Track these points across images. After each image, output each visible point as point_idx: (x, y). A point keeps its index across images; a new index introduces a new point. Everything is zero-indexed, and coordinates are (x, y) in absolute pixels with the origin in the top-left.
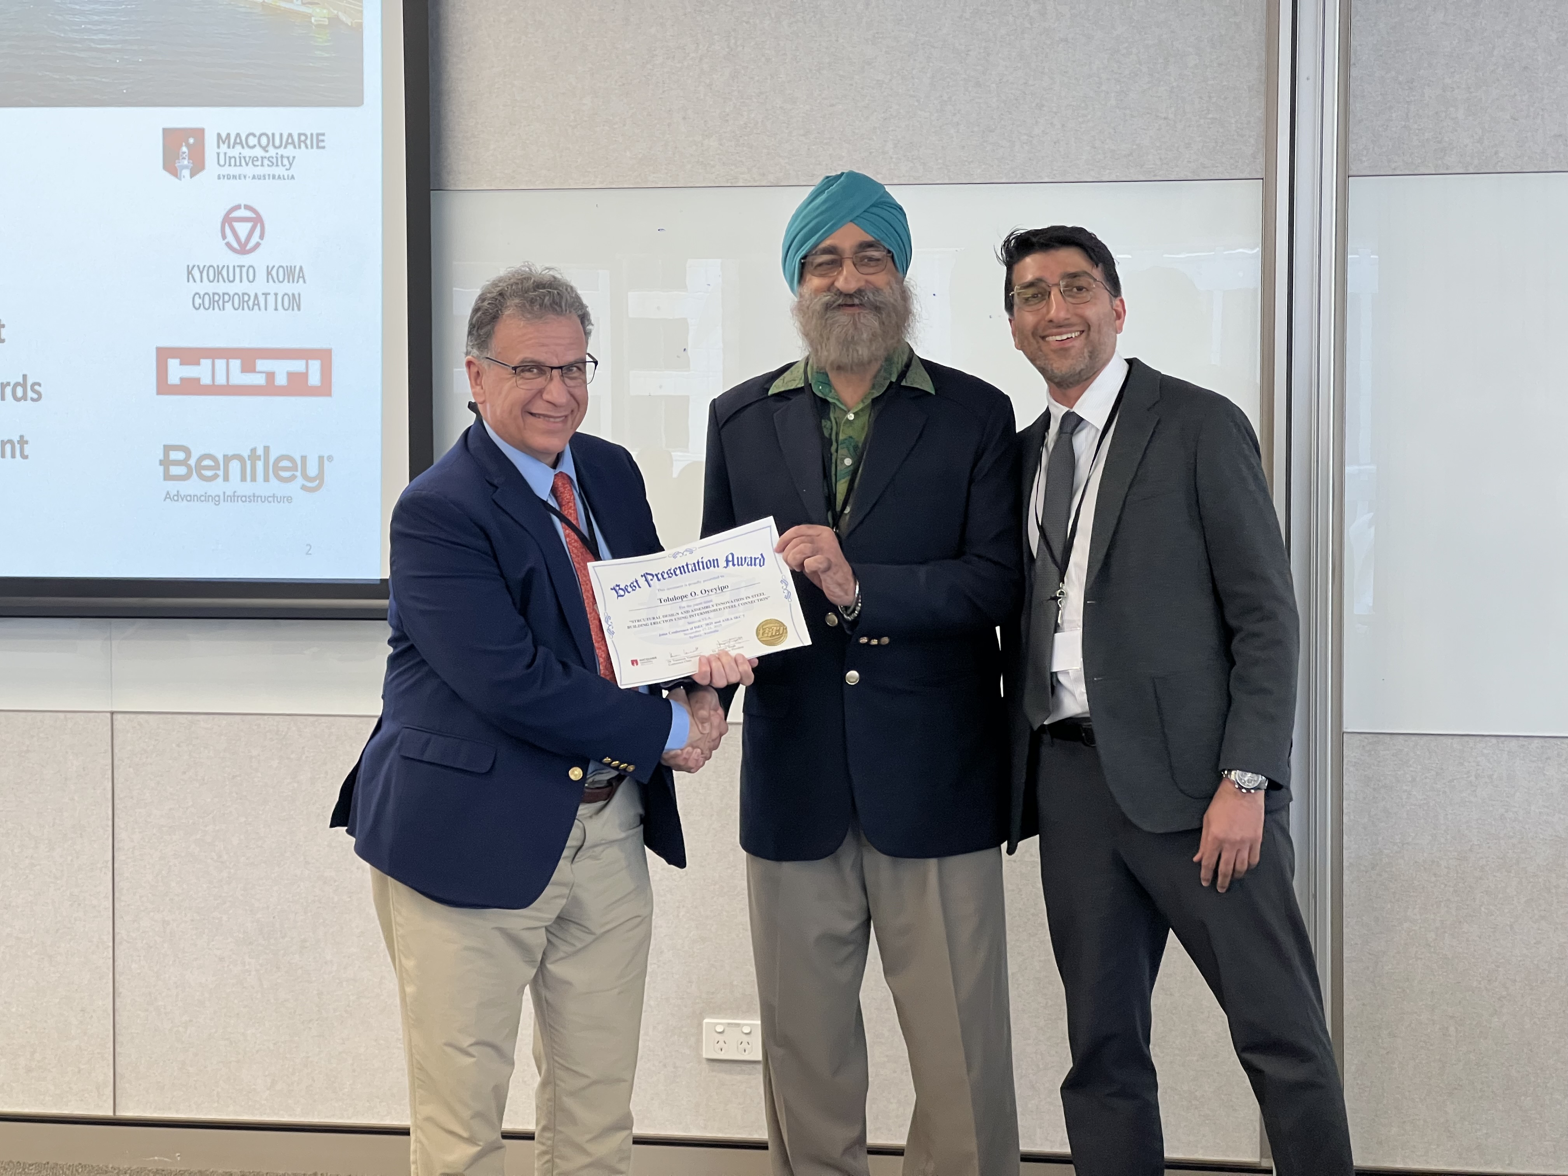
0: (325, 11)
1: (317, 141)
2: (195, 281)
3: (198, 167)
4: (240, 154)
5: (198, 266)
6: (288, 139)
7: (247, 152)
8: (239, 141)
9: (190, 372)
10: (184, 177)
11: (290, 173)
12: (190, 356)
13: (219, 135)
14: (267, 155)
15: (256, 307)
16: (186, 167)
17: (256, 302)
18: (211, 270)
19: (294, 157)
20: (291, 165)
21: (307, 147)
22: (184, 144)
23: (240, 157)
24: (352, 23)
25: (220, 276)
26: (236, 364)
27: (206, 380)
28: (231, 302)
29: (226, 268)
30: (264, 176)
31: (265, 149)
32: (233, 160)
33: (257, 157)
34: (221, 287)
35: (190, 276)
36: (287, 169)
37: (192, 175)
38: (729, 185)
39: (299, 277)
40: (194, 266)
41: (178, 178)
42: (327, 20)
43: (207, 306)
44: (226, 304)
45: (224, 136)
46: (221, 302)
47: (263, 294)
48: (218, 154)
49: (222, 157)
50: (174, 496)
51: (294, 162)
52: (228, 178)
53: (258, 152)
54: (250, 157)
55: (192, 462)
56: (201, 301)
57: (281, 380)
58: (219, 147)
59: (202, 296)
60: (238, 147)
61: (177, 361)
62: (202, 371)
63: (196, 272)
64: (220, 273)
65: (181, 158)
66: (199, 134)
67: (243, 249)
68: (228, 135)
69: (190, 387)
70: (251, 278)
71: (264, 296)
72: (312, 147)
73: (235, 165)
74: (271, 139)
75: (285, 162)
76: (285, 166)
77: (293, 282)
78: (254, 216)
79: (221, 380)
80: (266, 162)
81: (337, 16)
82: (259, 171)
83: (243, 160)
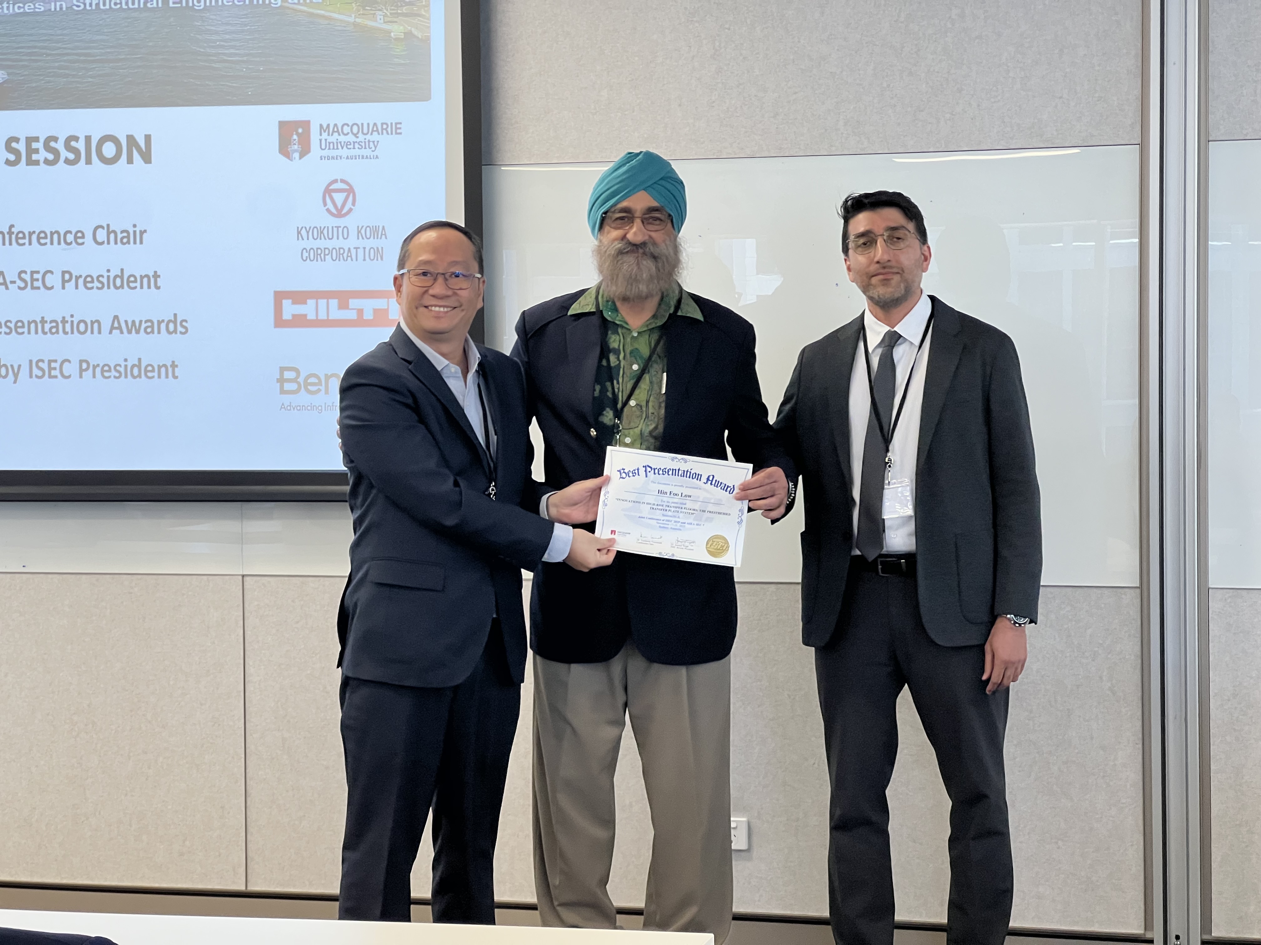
0: (401, 28)
1: (396, 129)
2: (303, 239)
3: (305, 151)
4: (337, 140)
5: (305, 228)
6: (373, 128)
7: (342, 138)
8: (336, 130)
9: (299, 309)
10: (295, 158)
11: (375, 153)
12: (299, 297)
13: (321, 126)
14: (358, 140)
15: (349, 258)
16: (296, 151)
17: (349, 255)
18: (315, 229)
19: (378, 141)
20: (376, 147)
21: (388, 133)
22: (295, 133)
23: (337, 143)
24: (422, 36)
25: (322, 235)
26: (334, 303)
27: (311, 316)
28: (330, 255)
29: (326, 229)
30: (356, 156)
31: (355, 135)
32: (331, 145)
33: (350, 142)
34: (322, 243)
35: (300, 235)
36: (373, 151)
37: (300, 158)
38: (715, 157)
39: (382, 234)
40: (302, 227)
41: (290, 160)
42: (402, 34)
43: (312, 258)
44: (326, 256)
45: (325, 127)
46: (322, 255)
47: (354, 248)
48: (321, 140)
49: (323, 142)
50: (288, 406)
51: (378, 146)
52: (328, 159)
54: (345, 142)
55: (301, 380)
56: (307, 255)
57: (368, 315)
58: (321, 135)
59: (308, 250)
60: (336, 134)
61: (290, 301)
62: (308, 309)
63: (304, 232)
64: (322, 232)
65: (292, 144)
66: (306, 125)
67: (339, 214)
68: (328, 126)
69: (299, 321)
70: (345, 237)
71: (355, 250)
72: (392, 134)
73: (334, 149)
74: (360, 127)
75: (371, 145)
76: (371, 148)
77: (377, 238)
78: (347, 187)
79: (322, 316)
80: (357, 146)
81: (411, 31)
82: (352, 152)
83: (339, 145)
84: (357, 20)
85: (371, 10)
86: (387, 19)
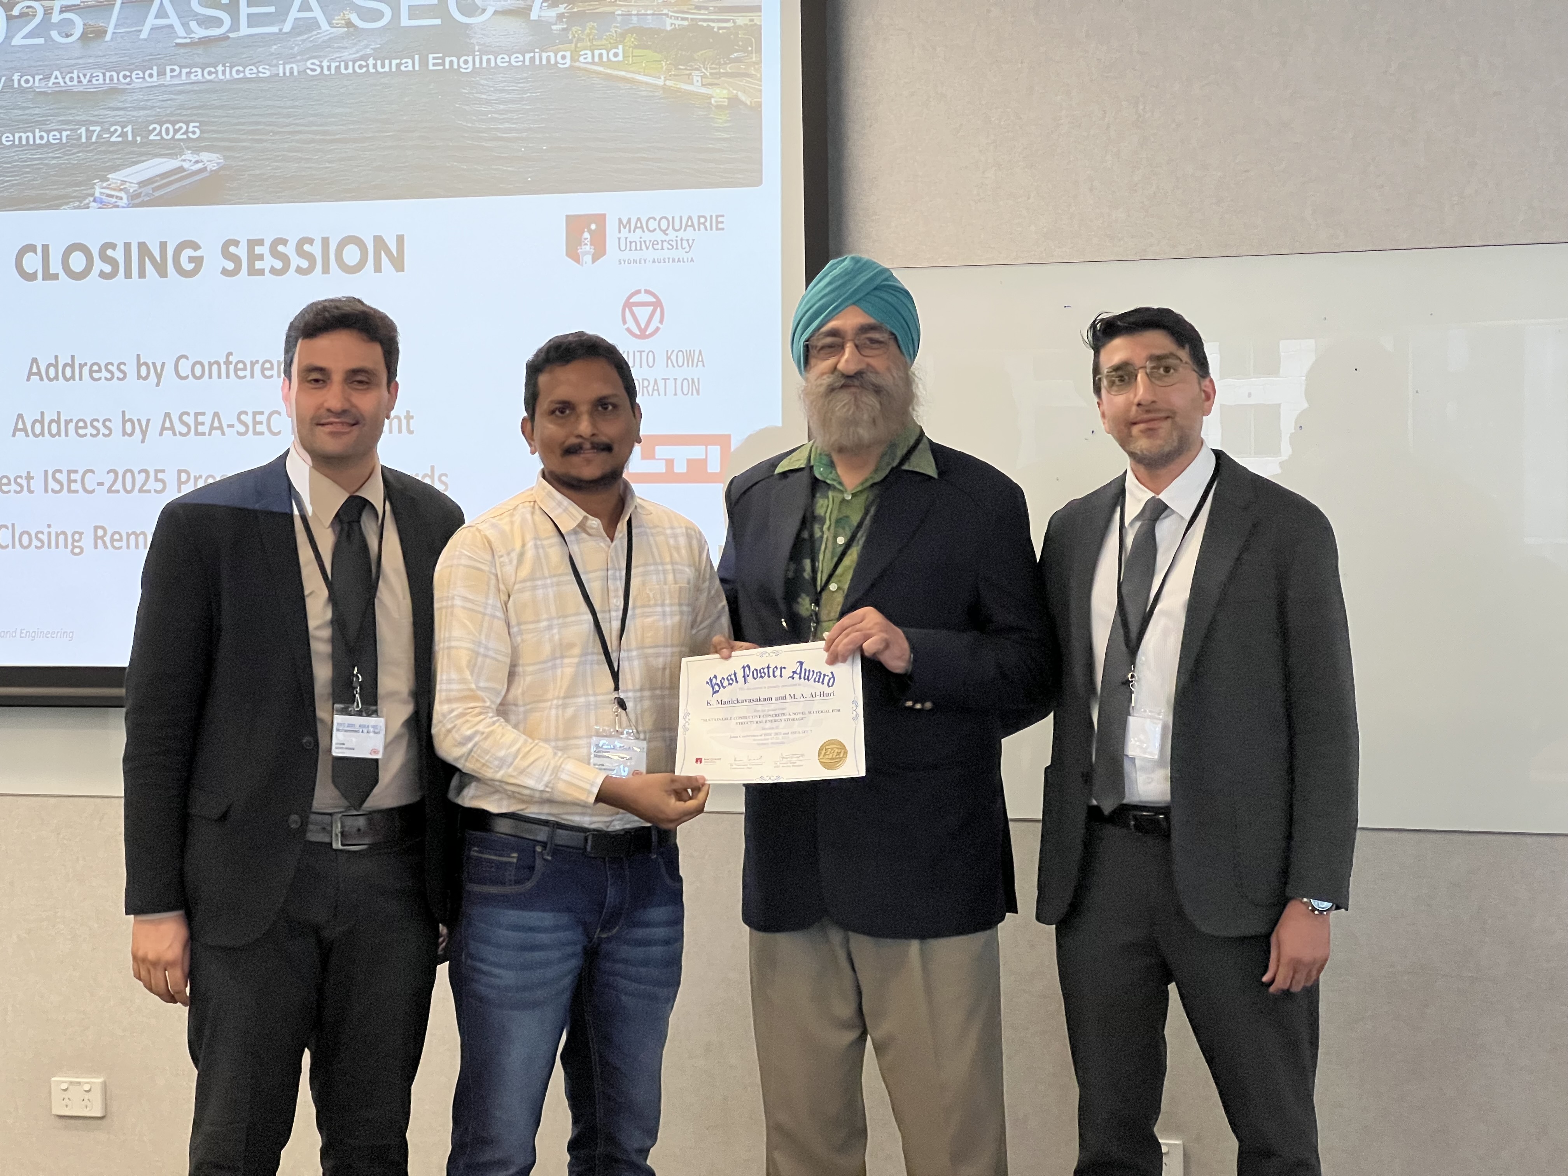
0: (725, 92)
1: (717, 223)
3: (599, 251)
4: (641, 238)
6: (687, 222)
7: (648, 236)
8: (640, 225)
10: (586, 263)
11: (690, 256)
13: (620, 221)
14: (667, 238)
15: (656, 393)
16: (587, 253)
17: (656, 388)
19: (694, 240)
20: (690, 247)
21: (706, 229)
22: (586, 230)
23: (641, 242)
24: (751, 102)
30: (664, 259)
31: (664, 232)
32: (633, 244)
33: (657, 241)
36: (686, 252)
37: (594, 261)
38: (1137, 258)
39: (698, 361)
41: (580, 264)
42: (726, 100)
45: (625, 222)
47: (663, 379)
48: (619, 239)
49: (623, 241)
51: (694, 245)
52: (629, 263)
53: (659, 236)
54: (650, 241)
57: (680, 468)
58: (620, 232)
60: (639, 231)
65: (583, 244)
66: (601, 219)
67: (643, 335)
68: (629, 220)
70: (651, 365)
71: (664, 381)
72: (711, 229)
73: (636, 249)
74: (671, 222)
75: (685, 244)
76: (685, 249)
77: (692, 366)
78: (654, 300)
80: (666, 245)
81: (737, 95)
82: (659, 255)
83: (643, 243)
84: (668, 83)
85: (686, 69)
86: (706, 81)
